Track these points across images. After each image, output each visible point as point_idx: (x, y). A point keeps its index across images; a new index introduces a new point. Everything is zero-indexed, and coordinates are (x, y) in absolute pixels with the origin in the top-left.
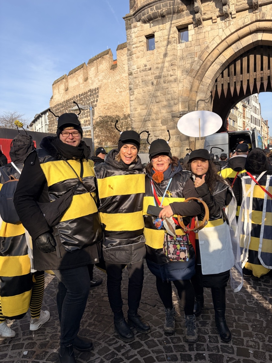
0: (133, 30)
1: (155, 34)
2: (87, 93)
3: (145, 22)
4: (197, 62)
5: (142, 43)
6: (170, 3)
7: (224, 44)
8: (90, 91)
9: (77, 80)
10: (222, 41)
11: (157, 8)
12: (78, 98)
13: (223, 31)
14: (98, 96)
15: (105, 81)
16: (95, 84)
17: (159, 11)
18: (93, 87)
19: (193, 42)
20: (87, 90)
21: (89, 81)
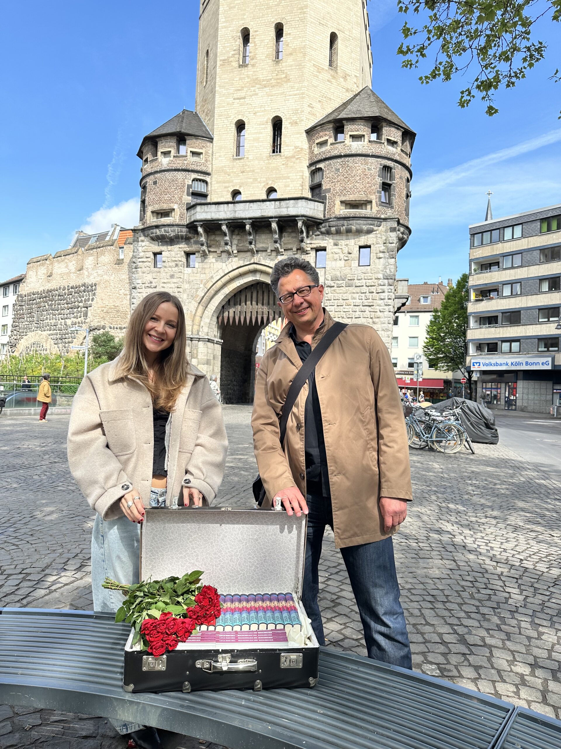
0: (140, 243)
1: (163, 253)
2: (79, 287)
3: (153, 239)
4: (202, 289)
5: (149, 260)
6: (178, 230)
7: (227, 278)
8: (84, 285)
9: (67, 267)
10: (226, 275)
11: (165, 231)
12: (66, 291)
13: (226, 265)
14: (94, 294)
15: (105, 277)
16: (92, 277)
17: (168, 234)
18: (89, 281)
19: (199, 270)
20: (80, 283)
21: (85, 272)
